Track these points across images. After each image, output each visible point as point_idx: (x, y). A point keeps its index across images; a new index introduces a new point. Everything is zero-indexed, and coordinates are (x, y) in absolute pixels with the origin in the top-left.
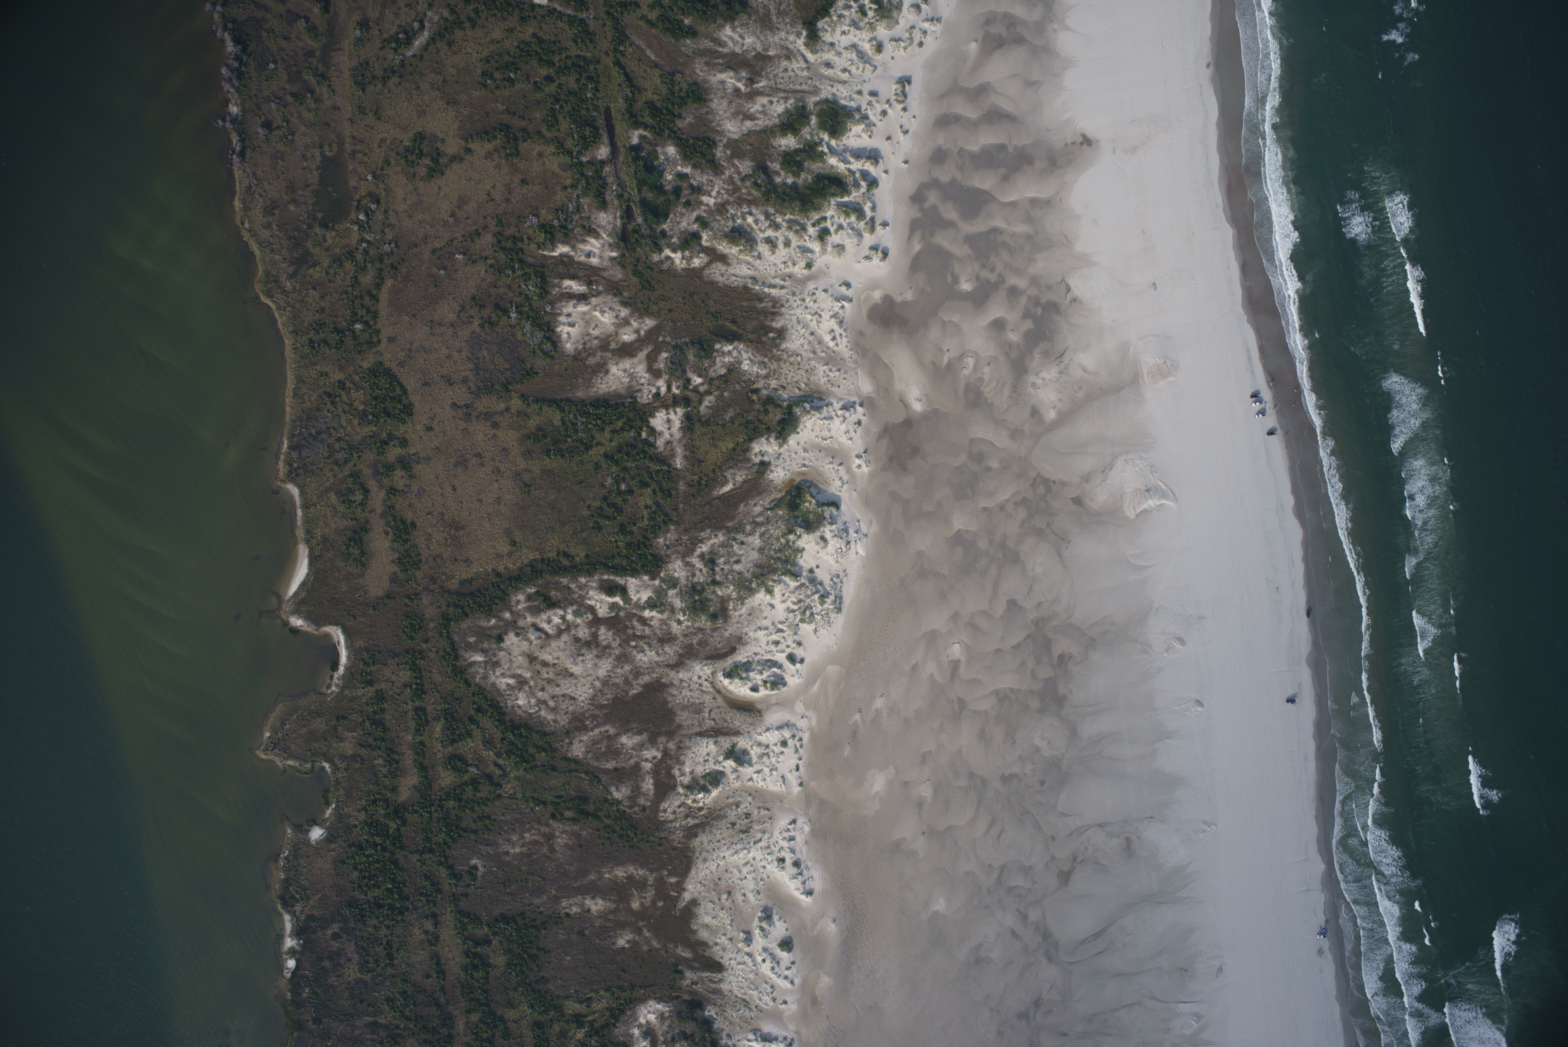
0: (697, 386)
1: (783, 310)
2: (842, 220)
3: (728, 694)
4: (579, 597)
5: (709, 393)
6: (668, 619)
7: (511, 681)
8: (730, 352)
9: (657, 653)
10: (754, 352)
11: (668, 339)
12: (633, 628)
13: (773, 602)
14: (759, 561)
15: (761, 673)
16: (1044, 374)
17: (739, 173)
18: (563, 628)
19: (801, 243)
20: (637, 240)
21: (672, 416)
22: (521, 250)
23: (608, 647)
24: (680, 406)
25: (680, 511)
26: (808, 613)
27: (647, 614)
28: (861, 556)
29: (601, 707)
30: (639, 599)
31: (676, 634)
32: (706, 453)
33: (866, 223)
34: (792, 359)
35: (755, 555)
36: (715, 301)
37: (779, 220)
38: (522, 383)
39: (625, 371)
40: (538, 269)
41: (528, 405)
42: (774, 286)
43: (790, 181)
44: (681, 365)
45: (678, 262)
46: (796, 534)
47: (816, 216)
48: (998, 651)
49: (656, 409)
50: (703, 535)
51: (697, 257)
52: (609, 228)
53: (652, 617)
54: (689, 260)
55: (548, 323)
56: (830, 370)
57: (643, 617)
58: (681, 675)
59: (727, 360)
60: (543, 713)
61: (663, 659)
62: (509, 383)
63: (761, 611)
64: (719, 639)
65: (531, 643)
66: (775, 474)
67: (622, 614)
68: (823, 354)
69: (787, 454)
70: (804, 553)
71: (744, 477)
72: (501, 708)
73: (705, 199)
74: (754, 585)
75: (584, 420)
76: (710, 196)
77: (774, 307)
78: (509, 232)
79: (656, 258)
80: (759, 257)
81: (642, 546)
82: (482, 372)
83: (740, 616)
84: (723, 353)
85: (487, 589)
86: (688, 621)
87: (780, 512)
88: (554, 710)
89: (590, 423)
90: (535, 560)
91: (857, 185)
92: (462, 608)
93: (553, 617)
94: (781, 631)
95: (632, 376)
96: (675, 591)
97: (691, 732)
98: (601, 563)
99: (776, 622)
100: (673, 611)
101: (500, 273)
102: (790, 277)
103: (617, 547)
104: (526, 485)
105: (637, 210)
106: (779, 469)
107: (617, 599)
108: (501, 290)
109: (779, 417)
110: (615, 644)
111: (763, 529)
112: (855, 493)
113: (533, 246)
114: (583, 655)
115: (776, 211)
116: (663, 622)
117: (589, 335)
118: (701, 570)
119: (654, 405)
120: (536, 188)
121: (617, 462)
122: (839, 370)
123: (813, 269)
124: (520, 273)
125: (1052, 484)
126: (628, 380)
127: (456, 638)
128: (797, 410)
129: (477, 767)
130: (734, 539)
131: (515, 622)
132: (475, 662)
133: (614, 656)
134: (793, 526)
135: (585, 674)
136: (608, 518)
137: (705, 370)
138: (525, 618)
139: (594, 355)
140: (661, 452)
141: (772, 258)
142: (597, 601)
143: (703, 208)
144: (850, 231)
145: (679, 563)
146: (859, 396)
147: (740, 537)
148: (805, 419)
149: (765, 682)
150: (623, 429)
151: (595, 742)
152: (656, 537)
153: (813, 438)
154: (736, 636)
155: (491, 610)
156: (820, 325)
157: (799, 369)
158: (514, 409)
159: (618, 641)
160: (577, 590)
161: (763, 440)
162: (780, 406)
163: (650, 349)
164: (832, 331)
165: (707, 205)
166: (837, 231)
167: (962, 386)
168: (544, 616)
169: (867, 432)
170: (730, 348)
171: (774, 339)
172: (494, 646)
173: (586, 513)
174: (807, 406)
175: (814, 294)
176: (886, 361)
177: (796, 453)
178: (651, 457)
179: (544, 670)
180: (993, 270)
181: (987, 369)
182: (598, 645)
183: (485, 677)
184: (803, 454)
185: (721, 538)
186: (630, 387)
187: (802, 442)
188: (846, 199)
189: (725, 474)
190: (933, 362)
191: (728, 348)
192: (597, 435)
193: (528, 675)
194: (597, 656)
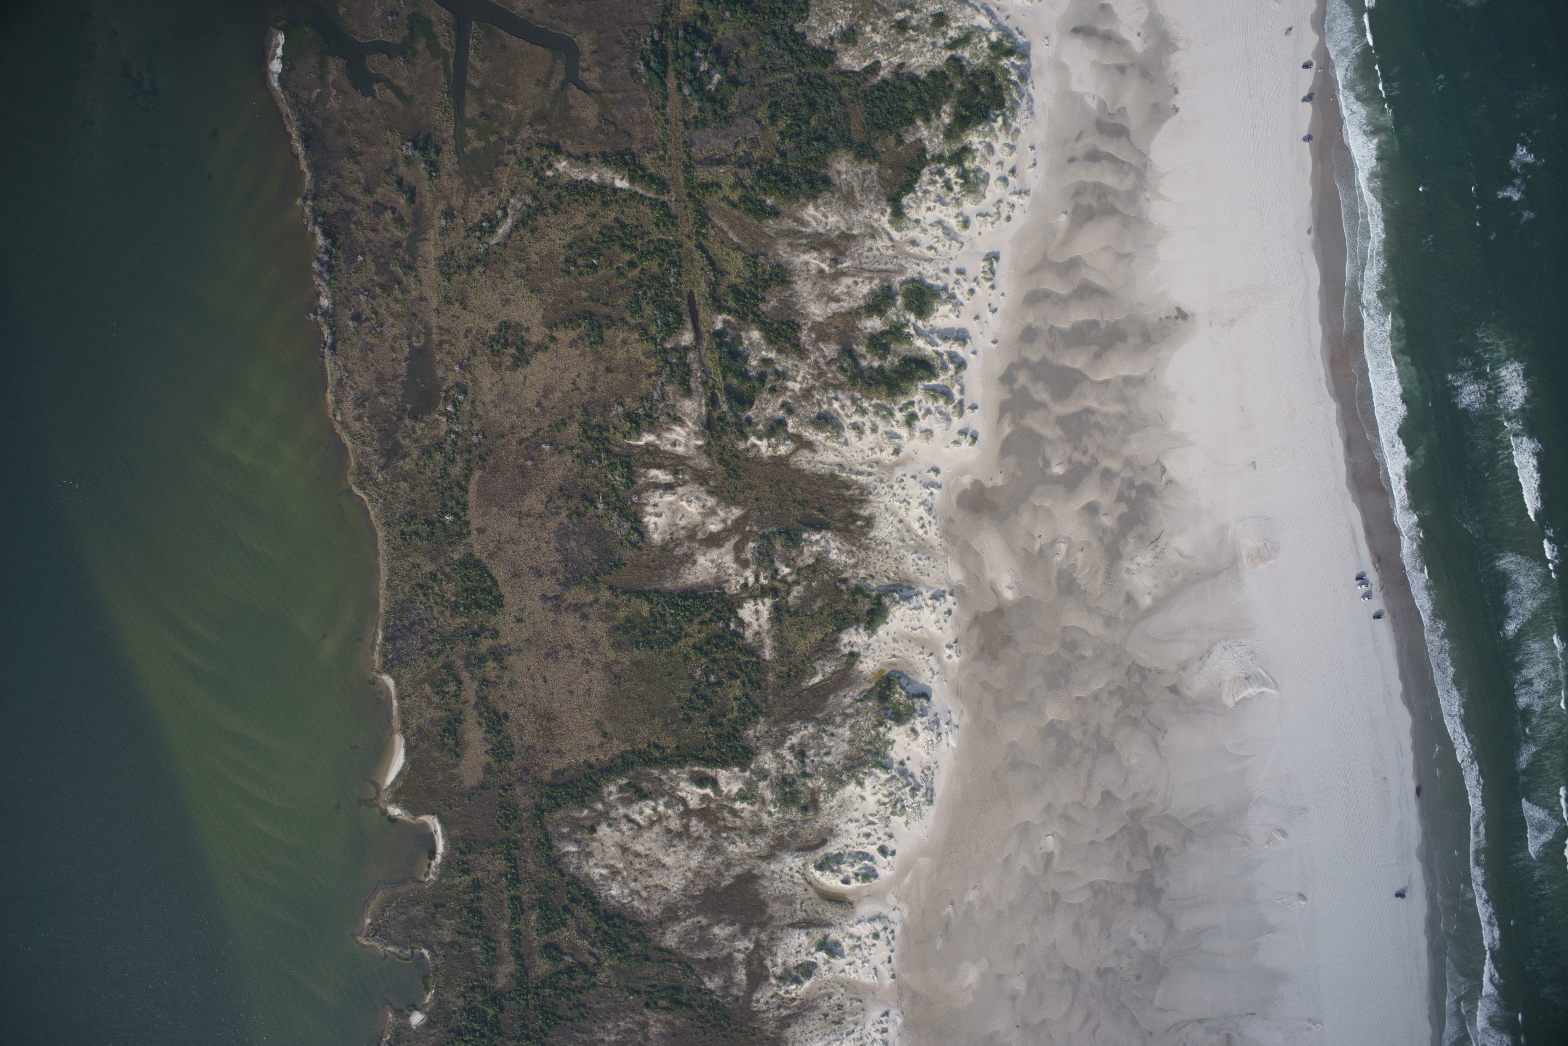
0: (784, 576)
1: (871, 497)
2: (930, 404)
3: (819, 886)
4: (670, 789)
5: (796, 582)
6: (759, 810)
7: (604, 872)
8: (817, 541)
9: (749, 845)
10: (842, 541)
11: (755, 528)
12: (724, 819)
13: (863, 794)
14: (850, 753)
15: (853, 866)
16: (1139, 560)
17: (825, 357)
18: (655, 819)
19: (889, 428)
20: (722, 428)
21: (760, 607)
22: (607, 439)
23: (699, 838)
24: (768, 597)
25: (770, 703)
26: (899, 806)
27: (738, 805)
28: (953, 747)
29: (694, 897)
30: (730, 791)
31: (767, 826)
32: (795, 644)
33: (955, 407)
34: (880, 548)
35: (845, 747)
36: (802, 489)
37: (866, 404)
38: (610, 574)
39: (712, 561)
40: (624, 459)
41: (617, 596)
42: (861, 473)
43: (876, 364)
44: (768, 555)
45: (763, 449)
46: (886, 726)
47: (903, 401)
48: (1092, 843)
49: (744, 600)
50: (793, 726)
51: (784, 444)
52: (695, 415)
53: (743, 809)
54: (775, 447)
55: (635, 513)
56: (920, 559)
57: (734, 809)
58: (772, 867)
59: (814, 549)
60: (636, 903)
61: (755, 850)
62: (598, 575)
63: (852, 803)
64: (810, 831)
65: (623, 833)
66: (865, 665)
67: (713, 805)
68: (912, 542)
69: (877, 644)
70: (895, 745)
71: (833, 668)
72: (595, 898)
73: (790, 384)
74: (844, 778)
75: (673, 611)
76: (795, 381)
77: (862, 494)
78: (594, 421)
79: (741, 445)
80: (846, 443)
81: (732, 737)
82: (570, 564)
83: (831, 808)
84: (811, 542)
85: (579, 781)
86: (779, 812)
87: (870, 704)
88: (647, 900)
89: (679, 614)
90: (626, 751)
91: (945, 368)
92: (555, 799)
93: (645, 809)
94: (872, 823)
95: (719, 566)
96: (765, 783)
97: (782, 923)
98: (692, 755)
99: (867, 815)
100: (763, 802)
101: (586, 463)
102: (877, 463)
103: (707, 739)
104: (616, 677)
105: (722, 397)
106: (868, 660)
107: (708, 791)
108: (589, 480)
109: (868, 607)
110: (706, 836)
111: (853, 721)
112: (945, 684)
113: (619, 435)
114: (675, 846)
115: (863, 396)
116: (754, 814)
117: (676, 525)
118: (791, 762)
119: (743, 595)
120: (620, 376)
121: (706, 654)
122: (929, 558)
123: (901, 455)
124: (606, 462)
125: (1147, 672)
126: (715, 570)
127: (550, 828)
128: (886, 600)
129: (572, 955)
130: (824, 731)
131: (607, 813)
132: (568, 852)
133: (705, 847)
134: (884, 718)
135: (677, 865)
136: (698, 710)
137: (793, 559)
138: (618, 809)
139: (681, 545)
140: (750, 643)
141: (860, 445)
142: (688, 792)
143: (789, 393)
144: (938, 415)
145: (769, 755)
146: (949, 585)
147: (830, 728)
148: (895, 608)
149: (857, 875)
150: (711, 620)
151: (688, 933)
152: (746, 729)
153: (903, 628)
154: (826, 828)
155: (583, 801)
156: (909, 512)
157: (888, 557)
158: (603, 600)
159: (709, 833)
160: (668, 781)
161: (852, 630)
162: (869, 596)
163: (737, 539)
164: (921, 518)
165: (793, 390)
166: (925, 416)
167: (1054, 573)
168: (636, 808)
169: (958, 622)
170: (818, 537)
171: (862, 527)
172: (587, 836)
173: (675, 704)
174: (896, 596)
175: (902, 480)
176: (977, 548)
177: (885, 643)
178: (739, 648)
179: (636, 861)
180: (1085, 452)
181: (1080, 555)
182: (689, 837)
183: (578, 868)
184: (892, 644)
185: (811, 729)
186: (718, 578)
187: (892, 633)
188: (934, 382)
189: (814, 665)
190: (1025, 549)
191: (816, 537)
192: (685, 626)
193: (621, 865)
194: (689, 847)
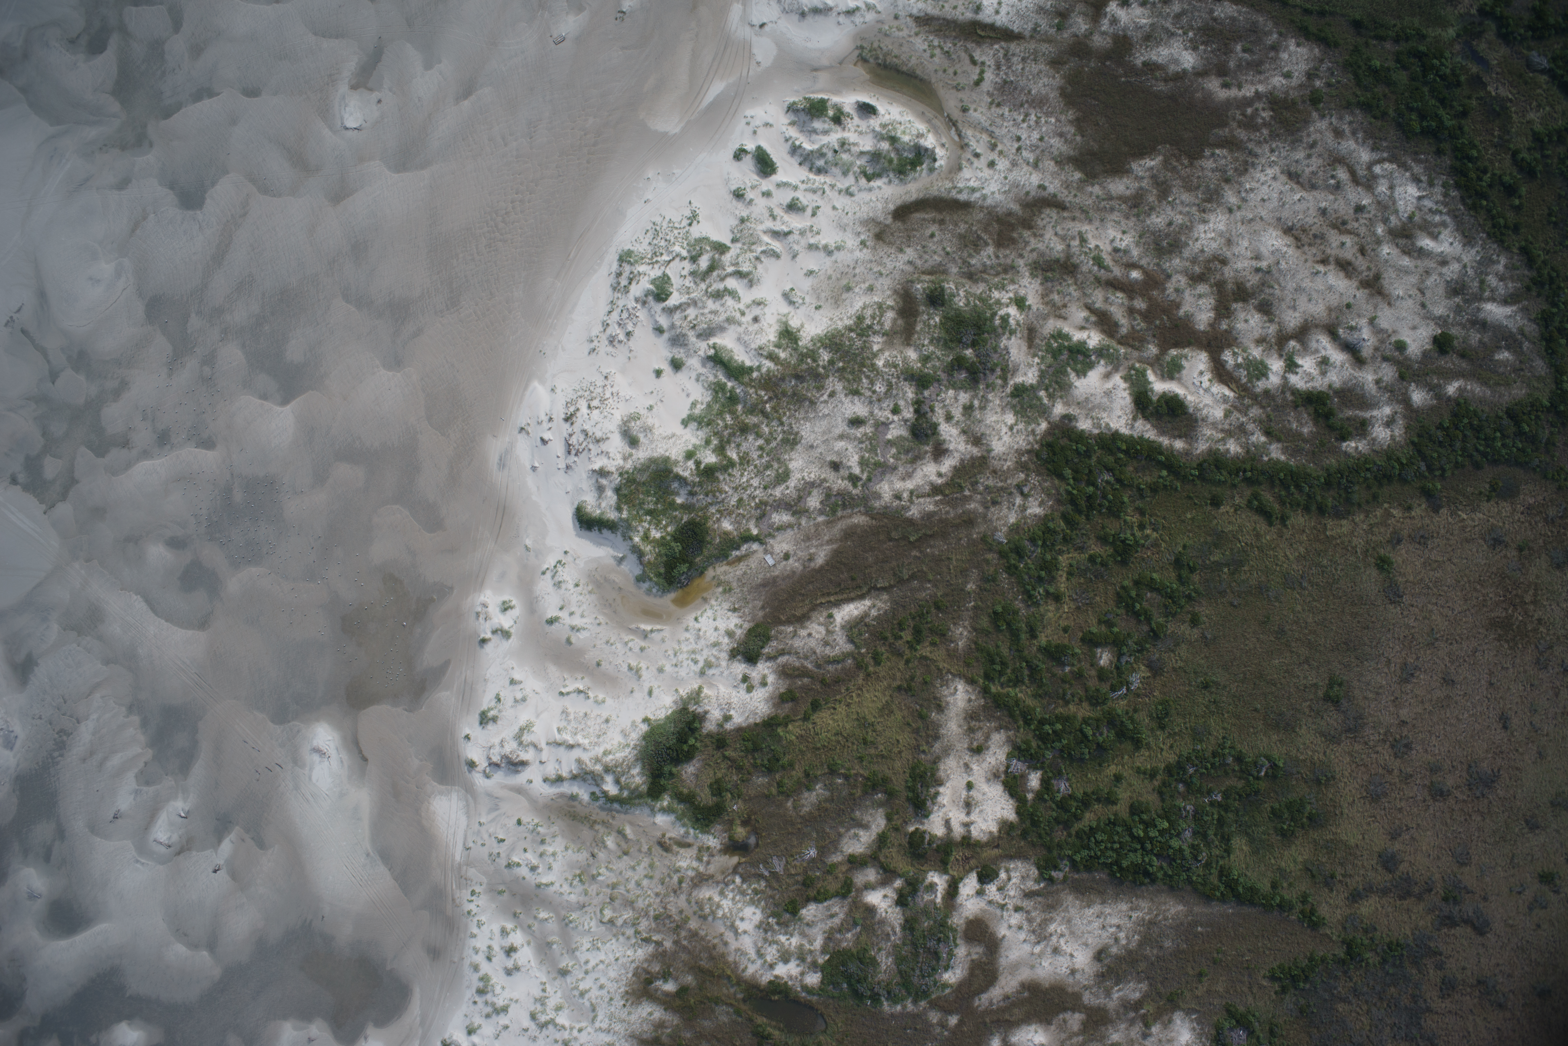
0: (884, 883)
3: (930, 113)
4: (1248, 407)
5: (856, 862)
6: (1045, 317)
7: (1427, 241)
8: (785, 958)
9: (1083, 241)
10: (721, 949)
11: (934, 1017)
12: (1131, 311)
13: (784, 308)
14: (800, 415)
15: (843, 143)
18: (1292, 343)
21: (957, 817)
23: (1196, 279)
24: (933, 837)
25: (974, 573)
26: (704, 263)
27: (1094, 339)
28: (542, 382)
29: (1231, 144)
30: (1107, 376)
31: (1033, 276)
32: (886, 710)
34: (628, 915)
35: (809, 431)
38: (1311, 959)
39: (1056, 951)
41: (1304, 899)
44: (914, 945)
46: (698, 463)
49: (993, 842)
50: (929, 505)
53: (1082, 328)
56: (533, 869)
57: (1103, 331)
58: (1035, 179)
59: (795, 941)
60: (1365, 156)
61: (1070, 224)
62: (1343, 962)
63: (817, 291)
64: (932, 246)
65: (1372, 320)
66: (722, 625)
67: (1153, 350)
68: (543, 915)
69: (683, 673)
70: (684, 415)
71: (803, 633)
72: (1457, 186)
74: (825, 356)
75: (1175, 843)
81: (1083, 503)
83: (871, 289)
84: (802, 959)
85: (1457, 465)
86: (998, 302)
87: (727, 525)
88: (1337, 160)
89: (1162, 832)
90: (1338, 515)
92: (1520, 433)
93: (1314, 370)
94: (776, 234)
95: (1041, 935)
96: (1019, 379)
97: (1032, 45)
98: (1184, 479)
99: (785, 257)
100: (1031, 334)
103: (1142, 512)
104: (1335, 702)
106: (712, 637)
107: (1159, 386)
109: (689, 770)
110: (1180, 280)
111: (778, 492)
112: (529, 542)
114: (1258, 270)
116: (1058, 311)
118: (949, 418)
119: (996, 852)
121: (1112, 720)
122: (509, 866)
126: (1052, 928)
127: (1540, 366)
128: (638, 780)
129: (1529, 65)
130: (854, 479)
131: (1402, 377)
132: (1505, 302)
133: (1186, 253)
134: (700, 484)
135: (1257, 225)
136: (1152, 586)
137: (855, 924)
138: (1378, 382)
139: (1128, 1006)
140: (998, 729)
142: (1207, 390)
145: (998, 446)
146: (469, 790)
147: (839, 483)
148: (619, 756)
149: (838, 120)
150: (1085, 803)
151: (1256, 67)
152: (1046, 519)
153: (609, 701)
154: (890, 244)
155: (1455, 415)
156: (538, 993)
157: (614, 886)
158: (1339, 895)
159: (1170, 286)
160: (1251, 427)
161: (738, 719)
162: (680, 797)
163: (985, 997)
164: (509, 972)
168: (1334, 378)
169: (468, 693)
170: (781, 970)
171: (665, 976)
172: (1456, 330)
173: (1204, 610)
174: (611, 788)
176: (382, 869)
177: (661, 670)
178: (1027, 723)
179: (1350, 252)
182: (1220, 286)
183: (1485, 263)
184: (643, 665)
185: (885, 488)
186: (1051, 907)
187: (640, 695)
189: (849, 647)
191: (787, 971)
192: (1151, 799)
193: (1386, 250)
194: (1224, 262)
